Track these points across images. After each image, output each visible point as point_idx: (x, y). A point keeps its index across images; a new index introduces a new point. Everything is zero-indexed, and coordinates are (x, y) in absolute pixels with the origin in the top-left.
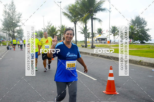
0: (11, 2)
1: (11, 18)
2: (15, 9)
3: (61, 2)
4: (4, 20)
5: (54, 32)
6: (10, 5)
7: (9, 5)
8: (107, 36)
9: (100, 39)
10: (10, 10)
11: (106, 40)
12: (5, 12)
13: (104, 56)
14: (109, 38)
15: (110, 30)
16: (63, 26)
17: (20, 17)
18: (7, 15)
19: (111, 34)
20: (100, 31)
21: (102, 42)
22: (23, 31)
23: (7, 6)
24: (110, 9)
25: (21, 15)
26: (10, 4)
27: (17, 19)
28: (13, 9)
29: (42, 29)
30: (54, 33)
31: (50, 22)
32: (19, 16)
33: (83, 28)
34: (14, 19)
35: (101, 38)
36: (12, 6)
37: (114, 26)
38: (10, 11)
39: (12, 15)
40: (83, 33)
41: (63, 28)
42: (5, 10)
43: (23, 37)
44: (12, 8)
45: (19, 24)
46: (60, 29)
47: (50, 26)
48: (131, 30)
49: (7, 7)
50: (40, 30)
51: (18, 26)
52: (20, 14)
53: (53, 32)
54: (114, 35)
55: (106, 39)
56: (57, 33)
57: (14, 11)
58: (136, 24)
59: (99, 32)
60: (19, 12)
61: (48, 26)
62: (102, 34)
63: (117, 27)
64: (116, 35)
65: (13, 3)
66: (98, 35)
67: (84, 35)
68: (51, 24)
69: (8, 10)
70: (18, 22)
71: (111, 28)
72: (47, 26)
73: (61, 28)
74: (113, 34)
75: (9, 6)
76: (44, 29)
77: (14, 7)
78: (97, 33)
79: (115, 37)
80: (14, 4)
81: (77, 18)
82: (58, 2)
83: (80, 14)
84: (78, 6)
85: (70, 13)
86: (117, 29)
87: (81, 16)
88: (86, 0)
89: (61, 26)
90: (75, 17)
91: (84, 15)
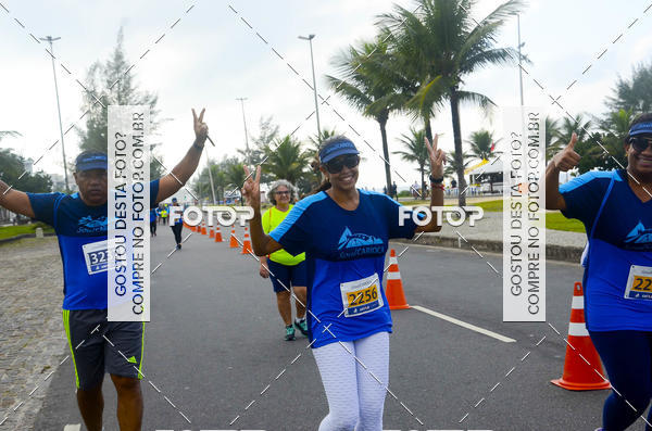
0: (113, 52)
2: (128, 83)
3: (311, 37)
4: (89, 127)
5: (294, 161)
6: (109, 66)
7: (106, 65)
9: (485, 176)
10: (110, 85)
12: (91, 95)
16: (326, 133)
18: (100, 109)
20: (483, 144)
21: (494, 188)
23: (98, 69)
24: (519, 47)
25: (154, 102)
26: (108, 62)
28: (122, 82)
29: (239, 151)
30: (295, 166)
31: (271, 119)
33: (412, 138)
35: (491, 174)
36: (118, 69)
38: (108, 92)
40: (411, 158)
42: (91, 89)
44: (116, 76)
46: (315, 148)
47: (272, 136)
48: (619, 131)
49: (97, 75)
50: (230, 157)
52: (151, 100)
53: (289, 164)
56: (303, 163)
57: (127, 89)
58: (641, 103)
59: (478, 148)
60: (147, 92)
61: (262, 138)
62: (492, 155)
63: (555, 123)
65: (119, 57)
66: (479, 161)
67: (416, 164)
68: (274, 128)
69: (101, 88)
72: (257, 138)
73: (318, 143)
75: (106, 72)
76: (248, 150)
77: (125, 71)
78: (472, 153)
80: (125, 59)
81: (388, 96)
82: (300, 37)
83: (401, 83)
84: (390, 49)
85: (358, 78)
86: (557, 131)
87: (404, 90)
88: (424, 24)
89: (320, 133)
90: (379, 93)
91: (418, 84)
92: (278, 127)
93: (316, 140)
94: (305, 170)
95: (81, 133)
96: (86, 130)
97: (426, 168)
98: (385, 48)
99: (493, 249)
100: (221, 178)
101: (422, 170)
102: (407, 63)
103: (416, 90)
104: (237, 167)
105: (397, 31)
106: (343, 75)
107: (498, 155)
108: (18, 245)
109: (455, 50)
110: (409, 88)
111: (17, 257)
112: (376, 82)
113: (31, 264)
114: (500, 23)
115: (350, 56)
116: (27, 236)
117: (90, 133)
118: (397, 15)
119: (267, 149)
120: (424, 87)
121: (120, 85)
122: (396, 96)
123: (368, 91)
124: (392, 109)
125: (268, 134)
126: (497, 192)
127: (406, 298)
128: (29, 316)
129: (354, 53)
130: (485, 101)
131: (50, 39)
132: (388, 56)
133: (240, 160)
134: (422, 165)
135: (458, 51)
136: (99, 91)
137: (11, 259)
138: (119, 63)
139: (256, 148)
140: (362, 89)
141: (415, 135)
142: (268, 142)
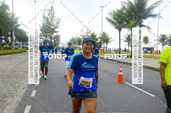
0: (51, 6)
1: (49, 23)
2: (54, 14)
3: (103, 7)
4: (42, 25)
5: (95, 39)
8: (155, 45)
9: (145, 48)
10: (49, 14)
11: (153, 50)
12: (44, 17)
13: (156, 68)
14: (157, 47)
15: (159, 38)
16: (104, 33)
17: (59, 23)
18: (46, 20)
19: (159, 44)
20: (146, 40)
21: (148, 52)
22: (60, 38)
23: (46, 10)
25: (60, 20)
26: (49, 9)
27: (56, 25)
28: (52, 14)
29: (80, 35)
31: (89, 28)
32: (58, 21)
34: (52, 24)
35: (147, 48)
36: (51, 11)
37: (164, 34)
38: (48, 16)
39: (50, 20)
40: (126, 41)
41: (104, 35)
42: (44, 15)
43: (60, 44)
44: (51, 12)
45: (57, 30)
46: (100, 36)
49: (46, 12)
51: (56, 32)
52: (59, 19)
54: (163, 45)
55: (153, 48)
56: (97, 40)
57: (53, 16)
59: (144, 41)
61: (87, 32)
62: (148, 43)
63: (167, 36)
64: (166, 44)
65: (52, 8)
66: (144, 44)
69: (47, 15)
70: (57, 28)
71: (160, 36)
72: (85, 32)
73: (101, 35)
74: (161, 44)
75: (48, 11)
76: (83, 35)
77: (53, 11)
79: (164, 46)
80: (54, 8)
81: (122, 24)
82: (100, 7)
83: (126, 21)
84: (124, 11)
85: (114, 19)
86: (167, 38)
87: (127, 23)
88: (134, 5)
89: (102, 32)
90: (120, 23)
91: (131, 21)
92: (91, 30)
93: (101, 34)
94: (97, 42)
95: (40, 26)
96: (42, 26)
97: (130, 44)
98: (123, 11)
99: (148, 69)
100: (75, 42)
101: (129, 45)
102: (129, 15)
103: (130, 23)
104: (79, 39)
105: (127, 7)
106: (111, 17)
107: (150, 43)
108: (22, 54)
109: (142, 13)
110: (128, 22)
111: (21, 57)
112: (119, 20)
113: (24, 59)
114: (156, 7)
115: (113, 12)
116: (24, 52)
117: (43, 27)
118: (127, 2)
119: (88, 35)
120: (132, 23)
121: (51, 15)
122: (124, 24)
123: (117, 22)
124: (123, 28)
125: (89, 31)
126: (148, 53)
127: (124, 80)
128: (22, 73)
129: (114, 12)
130: (149, 28)
131: (35, 1)
132: (123, 13)
133: (80, 38)
134: (129, 43)
135: (143, 13)
136: (46, 16)
137: (19, 57)
138: (52, 9)
139: (85, 35)
140: (115, 21)
141: (128, 36)
142: (88, 33)
